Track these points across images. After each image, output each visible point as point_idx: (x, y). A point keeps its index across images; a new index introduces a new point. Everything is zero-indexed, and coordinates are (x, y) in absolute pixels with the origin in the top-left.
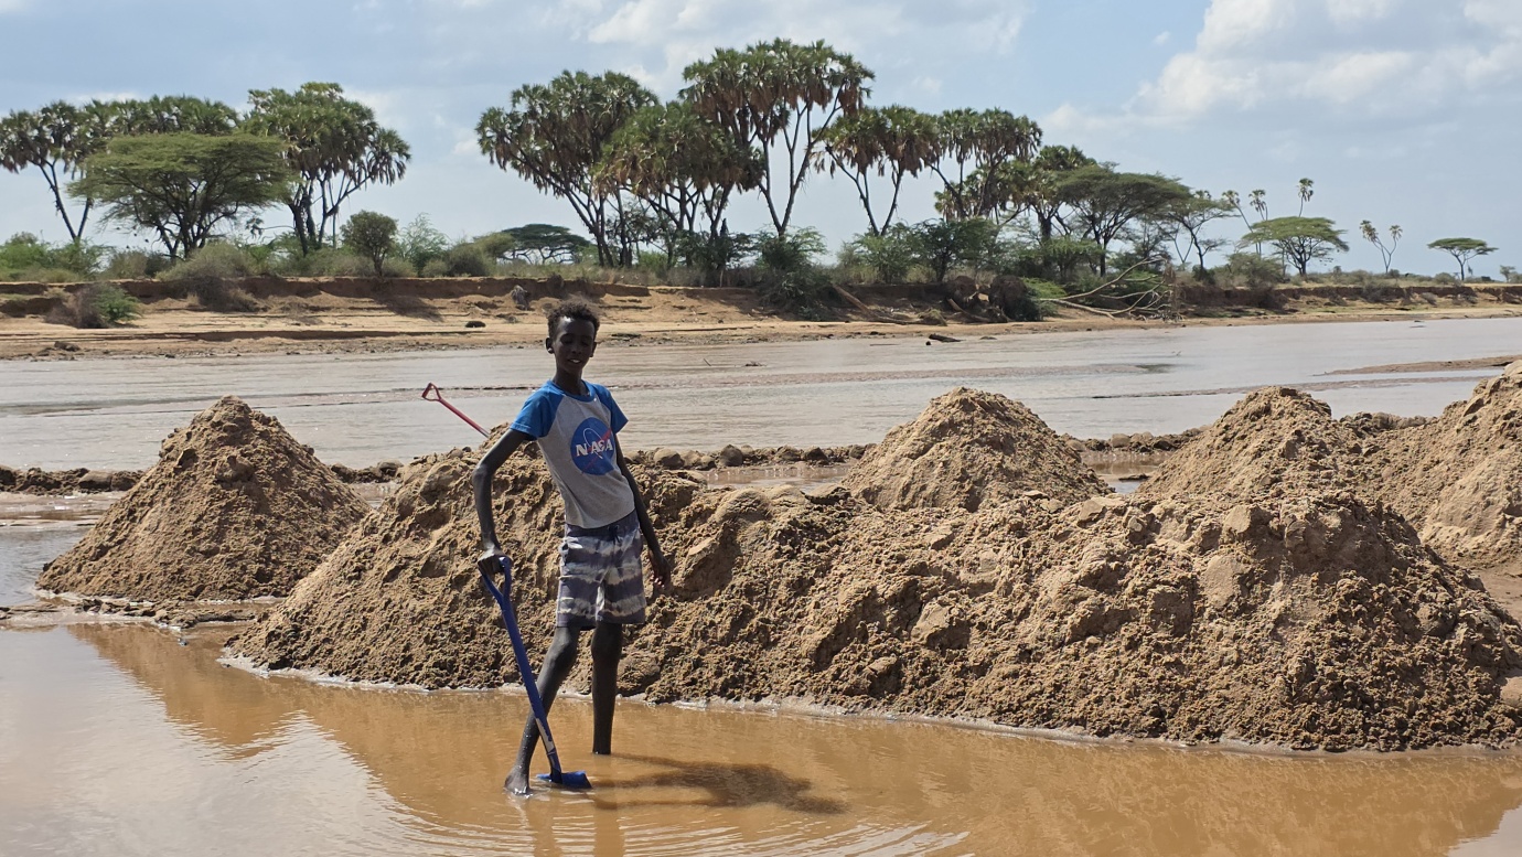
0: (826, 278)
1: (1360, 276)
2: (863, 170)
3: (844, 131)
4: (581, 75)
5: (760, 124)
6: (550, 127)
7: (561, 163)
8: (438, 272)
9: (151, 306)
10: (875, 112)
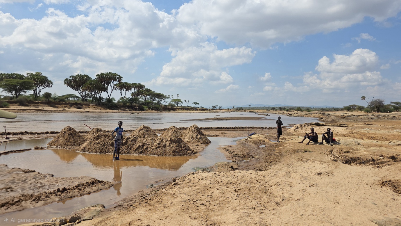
0: (116, 104)
1: (184, 107)
2: (121, 90)
3: (119, 85)
4: (81, 75)
5: (107, 83)
6: (75, 81)
7: (77, 86)
8: (58, 101)
9: (11, 105)
10: (123, 83)
